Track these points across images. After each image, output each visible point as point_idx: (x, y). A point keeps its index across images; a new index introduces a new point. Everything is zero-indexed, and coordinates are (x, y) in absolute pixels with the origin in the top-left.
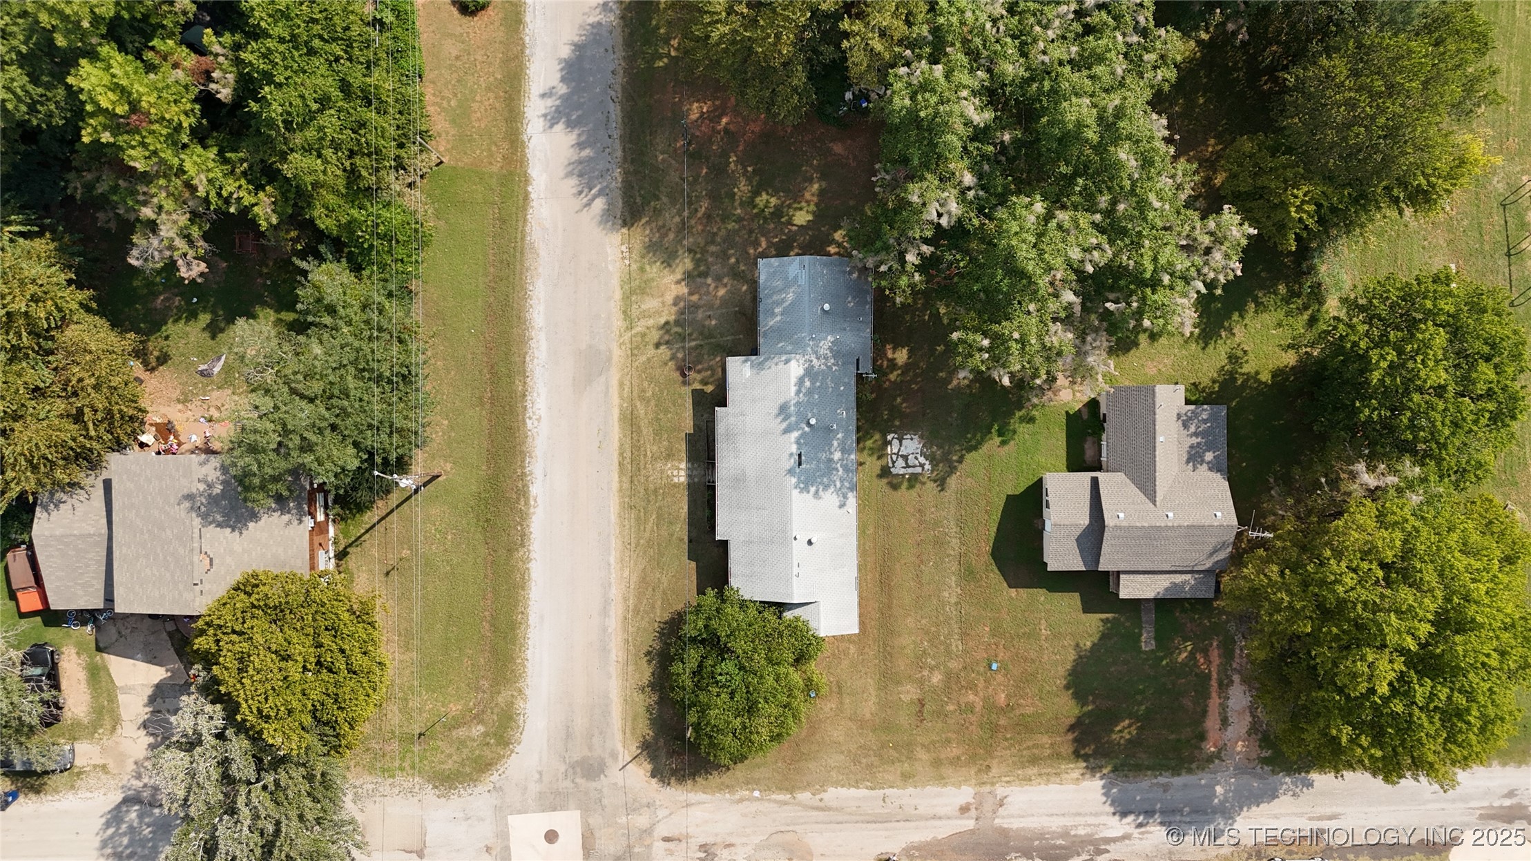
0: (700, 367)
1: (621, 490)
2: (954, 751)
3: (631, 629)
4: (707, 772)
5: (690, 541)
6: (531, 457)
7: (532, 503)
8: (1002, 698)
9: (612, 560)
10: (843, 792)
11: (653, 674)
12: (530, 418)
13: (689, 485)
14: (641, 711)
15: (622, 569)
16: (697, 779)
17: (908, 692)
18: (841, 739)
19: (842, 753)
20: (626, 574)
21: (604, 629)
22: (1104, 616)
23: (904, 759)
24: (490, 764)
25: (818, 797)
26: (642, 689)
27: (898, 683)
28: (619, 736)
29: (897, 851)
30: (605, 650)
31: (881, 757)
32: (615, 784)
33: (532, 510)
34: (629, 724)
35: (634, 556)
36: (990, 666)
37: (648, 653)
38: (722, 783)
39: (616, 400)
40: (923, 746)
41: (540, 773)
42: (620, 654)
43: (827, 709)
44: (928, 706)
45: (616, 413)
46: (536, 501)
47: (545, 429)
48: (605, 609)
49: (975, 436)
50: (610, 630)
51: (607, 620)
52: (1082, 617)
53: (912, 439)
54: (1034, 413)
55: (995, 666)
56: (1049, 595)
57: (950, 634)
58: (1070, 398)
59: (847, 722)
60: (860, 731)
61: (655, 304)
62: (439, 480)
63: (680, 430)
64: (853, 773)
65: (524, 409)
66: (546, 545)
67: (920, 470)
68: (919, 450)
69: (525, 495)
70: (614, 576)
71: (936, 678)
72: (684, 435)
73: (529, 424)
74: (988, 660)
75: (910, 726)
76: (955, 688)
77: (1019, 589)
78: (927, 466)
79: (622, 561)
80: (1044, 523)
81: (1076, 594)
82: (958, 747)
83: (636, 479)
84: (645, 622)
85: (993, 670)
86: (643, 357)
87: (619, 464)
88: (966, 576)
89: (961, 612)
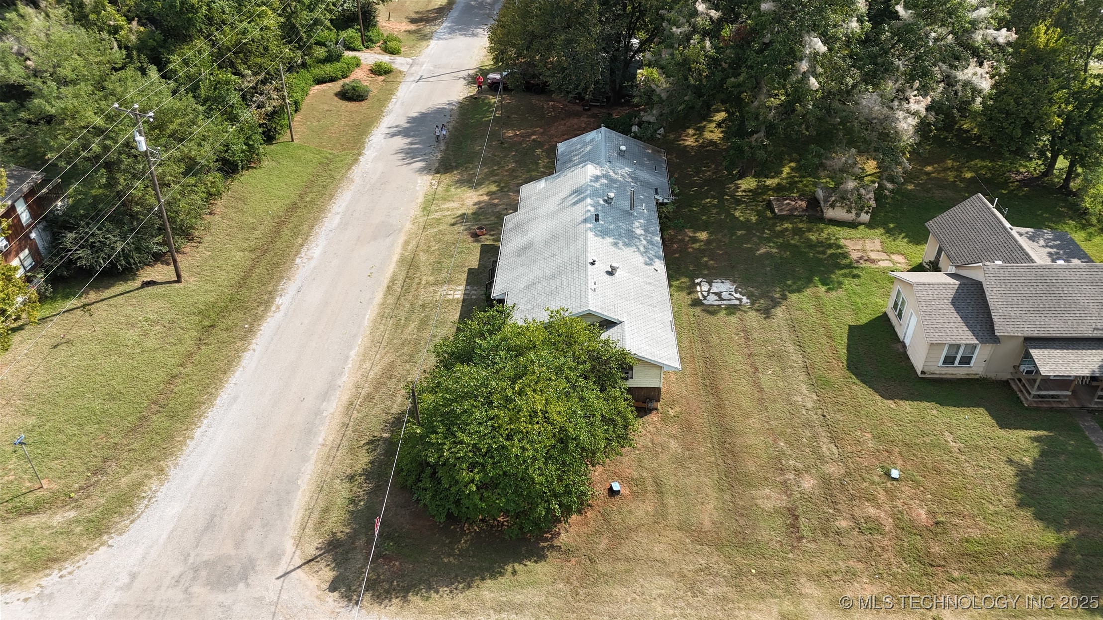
0: (492, 233)
1: (383, 304)
2: (866, 589)
3: (355, 415)
4: (430, 588)
6: (289, 279)
7: (273, 309)
8: (922, 514)
9: (353, 353)
11: (372, 463)
12: (301, 257)
13: (464, 301)
15: (362, 362)
16: (411, 596)
17: (768, 498)
18: (666, 556)
19: (670, 575)
20: (367, 365)
21: (318, 412)
22: (1033, 433)
23: (780, 593)
24: (56, 560)
26: (352, 477)
27: (749, 485)
28: (292, 529)
30: (310, 431)
31: (739, 588)
32: (260, 599)
33: (270, 314)
34: (316, 515)
35: (382, 352)
36: (887, 474)
37: (371, 442)
38: (455, 608)
39: (398, 250)
40: (810, 577)
41: (133, 576)
42: (332, 436)
43: (640, 513)
44: (804, 519)
45: (395, 257)
46: (278, 308)
47: (313, 263)
48: (325, 396)
49: (794, 283)
50: (325, 414)
51: (325, 404)
52: (1002, 432)
53: (723, 283)
54: (855, 272)
55: (895, 474)
56: (941, 408)
57: (815, 436)
58: (892, 265)
59: (674, 532)
60: (698, 547)
61: (455, 205)
62: (176, 285)
63: (462, 267)
64: (692, 607)
65: (298, 252)
66: (272, 339)
67: (737, 302)
68: (733, 290)
69: (268, 304)
70: (350, 366)
71: (808, 483)
72: (466, 270)
73: (298, 260)
74: (882, 468)
75: (781, 546)
76: (841, 497)
77: (896, 400)
78: (745, 300)
79: (365, 354)
80: (905, 344)
81: (981, 410)
82: (872, 583)
83: (402, 299)
84: (377, 410)
85: (894, 479)
86: (435, 230)
87: (388, 288)
88: (819, 384)
89: (824, 416)
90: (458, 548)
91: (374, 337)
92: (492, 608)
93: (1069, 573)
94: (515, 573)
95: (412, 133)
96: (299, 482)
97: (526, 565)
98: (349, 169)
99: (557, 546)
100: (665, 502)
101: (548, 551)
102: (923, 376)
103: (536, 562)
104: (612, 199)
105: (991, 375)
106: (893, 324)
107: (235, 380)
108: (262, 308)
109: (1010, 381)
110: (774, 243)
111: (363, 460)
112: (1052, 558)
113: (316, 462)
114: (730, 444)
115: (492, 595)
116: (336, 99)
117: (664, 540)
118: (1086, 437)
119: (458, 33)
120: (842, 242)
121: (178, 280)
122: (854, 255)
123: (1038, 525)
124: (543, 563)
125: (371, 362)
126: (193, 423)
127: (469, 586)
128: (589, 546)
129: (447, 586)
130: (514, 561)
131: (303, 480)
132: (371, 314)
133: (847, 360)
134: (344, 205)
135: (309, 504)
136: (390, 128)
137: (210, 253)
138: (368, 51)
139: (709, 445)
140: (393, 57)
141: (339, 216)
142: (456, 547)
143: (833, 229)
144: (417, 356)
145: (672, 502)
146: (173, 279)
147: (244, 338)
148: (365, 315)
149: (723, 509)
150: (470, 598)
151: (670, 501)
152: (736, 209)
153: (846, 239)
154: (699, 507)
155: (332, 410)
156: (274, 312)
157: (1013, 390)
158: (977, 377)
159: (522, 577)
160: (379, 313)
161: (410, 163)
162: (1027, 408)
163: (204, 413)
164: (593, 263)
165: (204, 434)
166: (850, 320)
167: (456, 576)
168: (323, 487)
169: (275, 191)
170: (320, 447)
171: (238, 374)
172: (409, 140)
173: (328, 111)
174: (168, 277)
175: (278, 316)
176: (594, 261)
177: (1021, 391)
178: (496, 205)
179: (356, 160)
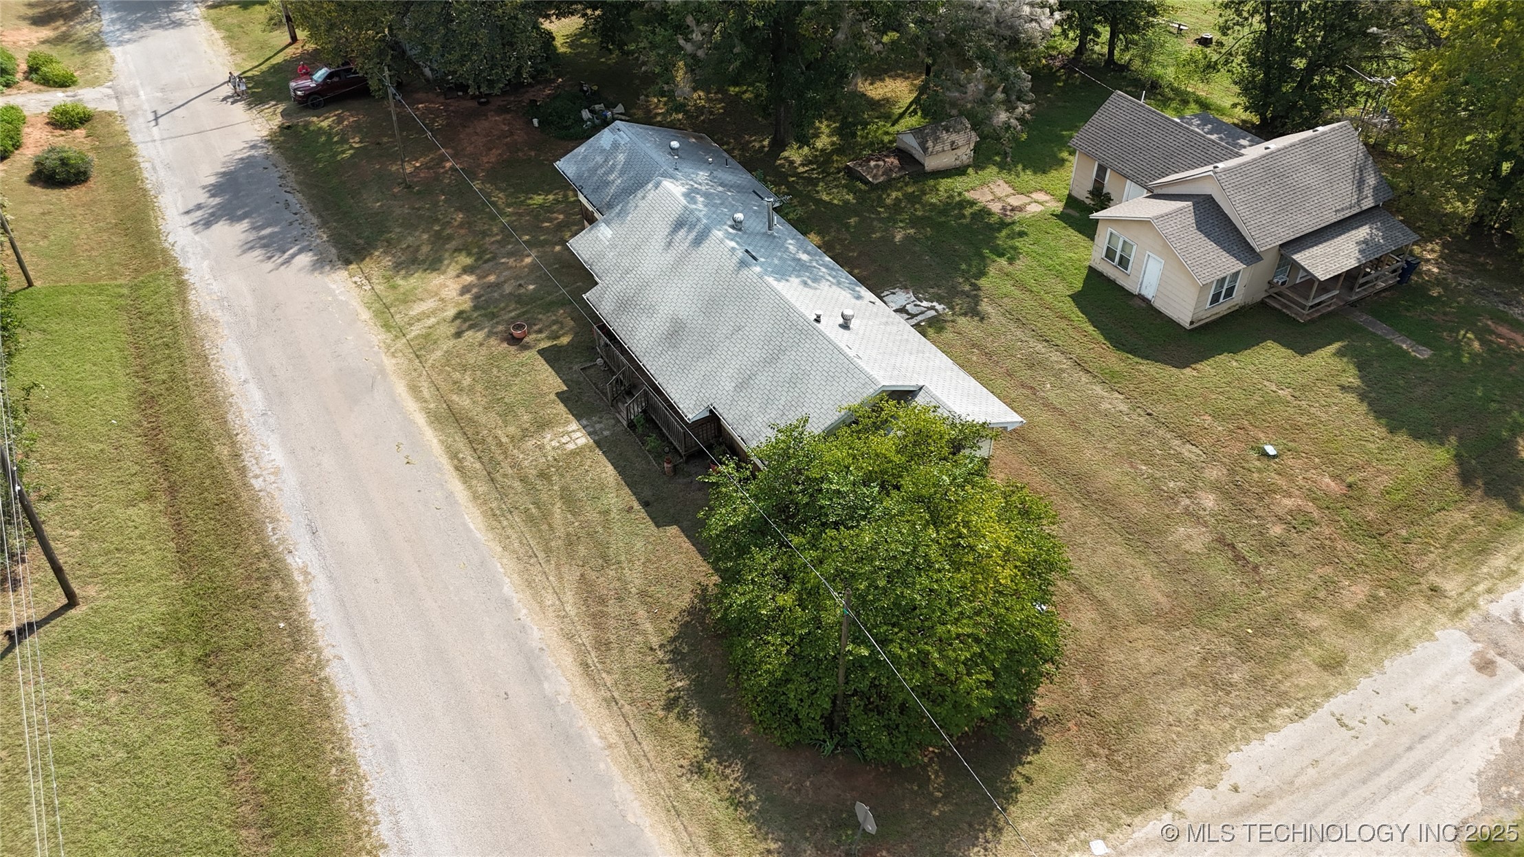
1: (475, 497)
3: (609, 680)
5: (646, 504)
6: (273, 520)
7: (298, 578)
8: (1329, 484)
9: (508, 590)
10: (1255, 749)
11: (704, 733)
12: (256, 477)
13: (599, 445)
14: (722, 813)
15: (537, 597)
17: (1190, 537)
18: (1159, 661)
19: (1183, 683)
20: (550, 599)
21: (550, 704)
23: (1294, 641)
25: (1223, 787)
26: (698, 769)
27: (1160, 532)
29: (1477, 806)
31: (1257, 659)
33: (302, 588)
35: (550, 568)
36: (1266, 454)
37: (669, 705)
39: (411, 405)
40: (1302, 607)
42: (608, 728)
43: (1087, 626)
44: (1240, 545)
45: (420, 419)
46: (306, 573)
47: (291, 480)
48: (532, 670)
49: (970, 265)
50: (562, 700)
51: (546, 685)
52: (1307, 360)
53: (894, 293)
54: (1017, 229)
55: (1271, 450)
56: (1237, 357)
57: (1163, 442)
58: (1043, 208)
59: (1140, 629)
60: (1177, 634)
61: (429, 304)
62: (72, 612)
63: (543, 395)
64: (1239, 708)
65: (243, 471)
66: (352, 628)
67: (933, 313)
68: (914, 299)
69: (279, 571)
70: (524, 611)
71: (1209, 501)
72: (553, 396)
73: (257, 484)
74: (1253, 448)
75: (1247, 586)
76: (1251, 501)
77: (1193, 366)
78: (939, 307)
79: (530, 584)
80: (1143, 296)
81: (1269, 343)
82: (1354, 583)
83: (498, 476)
84: (631, 657)
85: (1274, 457)
86: (439, 353)
87: (457, 468)
88: (1110, 380)
89: (1148, 414)
90: (934, 788)
91: (514, 552)
92: (1050, 839)
93: (1480, 483)
94: (1028, 780)
95: (239, 213)
96: (631, 819)
97: (1030, 763)
98: (185, 302)
99: (1041, 718)
100: (1101, 598)
101: (1037, 729)
102: (1193, 326)
103: (1036, 752)
104: (741, 222)
105: (1249, 301)
106: (1112, 277)
107: (356, 719)
108: (277, 585)
109: (1267, 300)
110: (901, 221)
111: (690, 737)
112: (1458, 475)
113: (625, 776)
114: (1095, 493)
115: (1034, 823)
116: (37, 189)
117: (1139, 644)
118: (1373, 334)
119: (146, 26)
120: (969, 195)
121: (72, 601)
122: (996, 208)
123: (1422, 447)
124: (1045, 748)
125: (551, 591)
126: (357, 824)
127: (998, 830)
128: (1072, 697)
129: (974, 845)
130: (1013, 766)
131: (635, 814)
132: (473, 520)
133: (1106, 339)
134: (241, 363)
135: (681, 843)
136: (187, 212)
137: (78, 532)
138: (14, 91)
139: (1076, 505)
140: (70, 91)
141: (252, 387)
142: (931, 788)
143: (945, 184)
144: (611, 552)
145: (1108, 594)
146: (58, 605)
147: (298, 647)
148: (464, 524)
149: (1161, 573)
150: (1014, 843)
151: (1105, 593)
152: (818, 192)
153: (968, 191)
154: (1138, 585)
155: (568, 690)
156: (308, 583)
157: (1275, 309)
158: (1237, 307)
159: (1041, 780)
160: (484, 513)
161: (288, 261)
162: (1304, 324)
163: (360, 798)
164: (818, 320)
165: (397, 828)
166: (1062, 289)
167: (971, 825)
168: (674, 807)
169: (88, 383)
170: (607, 752)
171: (351, 708)
172: (245, 224)
173: (43, 214)
174: (43, 607)
175: (321, 582)
176: (819, 317)
177: (1287, 307)
178: (498, 285)
179: (182, 286)
